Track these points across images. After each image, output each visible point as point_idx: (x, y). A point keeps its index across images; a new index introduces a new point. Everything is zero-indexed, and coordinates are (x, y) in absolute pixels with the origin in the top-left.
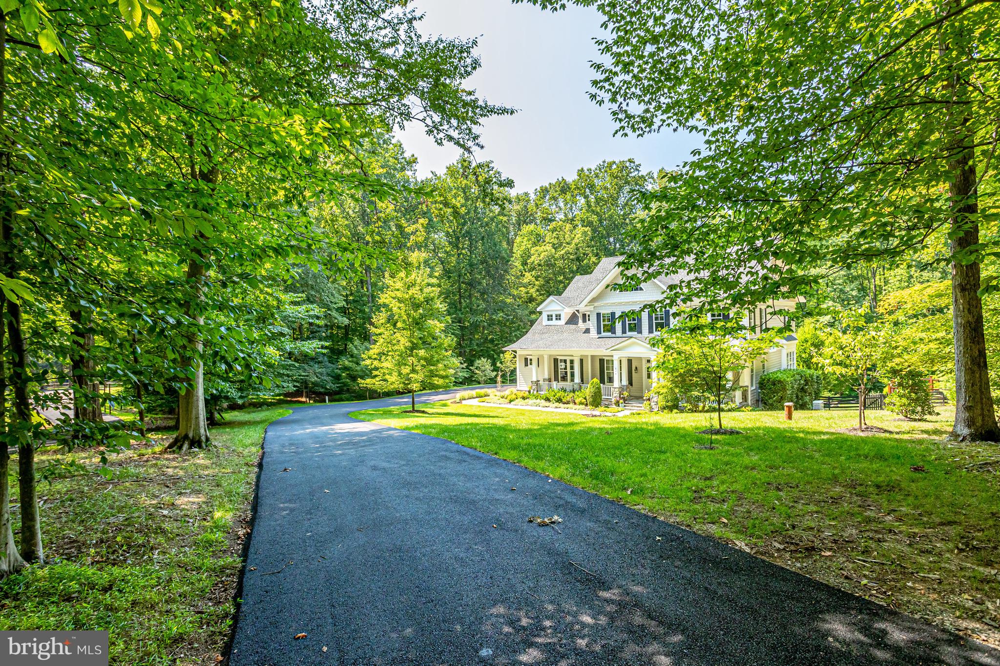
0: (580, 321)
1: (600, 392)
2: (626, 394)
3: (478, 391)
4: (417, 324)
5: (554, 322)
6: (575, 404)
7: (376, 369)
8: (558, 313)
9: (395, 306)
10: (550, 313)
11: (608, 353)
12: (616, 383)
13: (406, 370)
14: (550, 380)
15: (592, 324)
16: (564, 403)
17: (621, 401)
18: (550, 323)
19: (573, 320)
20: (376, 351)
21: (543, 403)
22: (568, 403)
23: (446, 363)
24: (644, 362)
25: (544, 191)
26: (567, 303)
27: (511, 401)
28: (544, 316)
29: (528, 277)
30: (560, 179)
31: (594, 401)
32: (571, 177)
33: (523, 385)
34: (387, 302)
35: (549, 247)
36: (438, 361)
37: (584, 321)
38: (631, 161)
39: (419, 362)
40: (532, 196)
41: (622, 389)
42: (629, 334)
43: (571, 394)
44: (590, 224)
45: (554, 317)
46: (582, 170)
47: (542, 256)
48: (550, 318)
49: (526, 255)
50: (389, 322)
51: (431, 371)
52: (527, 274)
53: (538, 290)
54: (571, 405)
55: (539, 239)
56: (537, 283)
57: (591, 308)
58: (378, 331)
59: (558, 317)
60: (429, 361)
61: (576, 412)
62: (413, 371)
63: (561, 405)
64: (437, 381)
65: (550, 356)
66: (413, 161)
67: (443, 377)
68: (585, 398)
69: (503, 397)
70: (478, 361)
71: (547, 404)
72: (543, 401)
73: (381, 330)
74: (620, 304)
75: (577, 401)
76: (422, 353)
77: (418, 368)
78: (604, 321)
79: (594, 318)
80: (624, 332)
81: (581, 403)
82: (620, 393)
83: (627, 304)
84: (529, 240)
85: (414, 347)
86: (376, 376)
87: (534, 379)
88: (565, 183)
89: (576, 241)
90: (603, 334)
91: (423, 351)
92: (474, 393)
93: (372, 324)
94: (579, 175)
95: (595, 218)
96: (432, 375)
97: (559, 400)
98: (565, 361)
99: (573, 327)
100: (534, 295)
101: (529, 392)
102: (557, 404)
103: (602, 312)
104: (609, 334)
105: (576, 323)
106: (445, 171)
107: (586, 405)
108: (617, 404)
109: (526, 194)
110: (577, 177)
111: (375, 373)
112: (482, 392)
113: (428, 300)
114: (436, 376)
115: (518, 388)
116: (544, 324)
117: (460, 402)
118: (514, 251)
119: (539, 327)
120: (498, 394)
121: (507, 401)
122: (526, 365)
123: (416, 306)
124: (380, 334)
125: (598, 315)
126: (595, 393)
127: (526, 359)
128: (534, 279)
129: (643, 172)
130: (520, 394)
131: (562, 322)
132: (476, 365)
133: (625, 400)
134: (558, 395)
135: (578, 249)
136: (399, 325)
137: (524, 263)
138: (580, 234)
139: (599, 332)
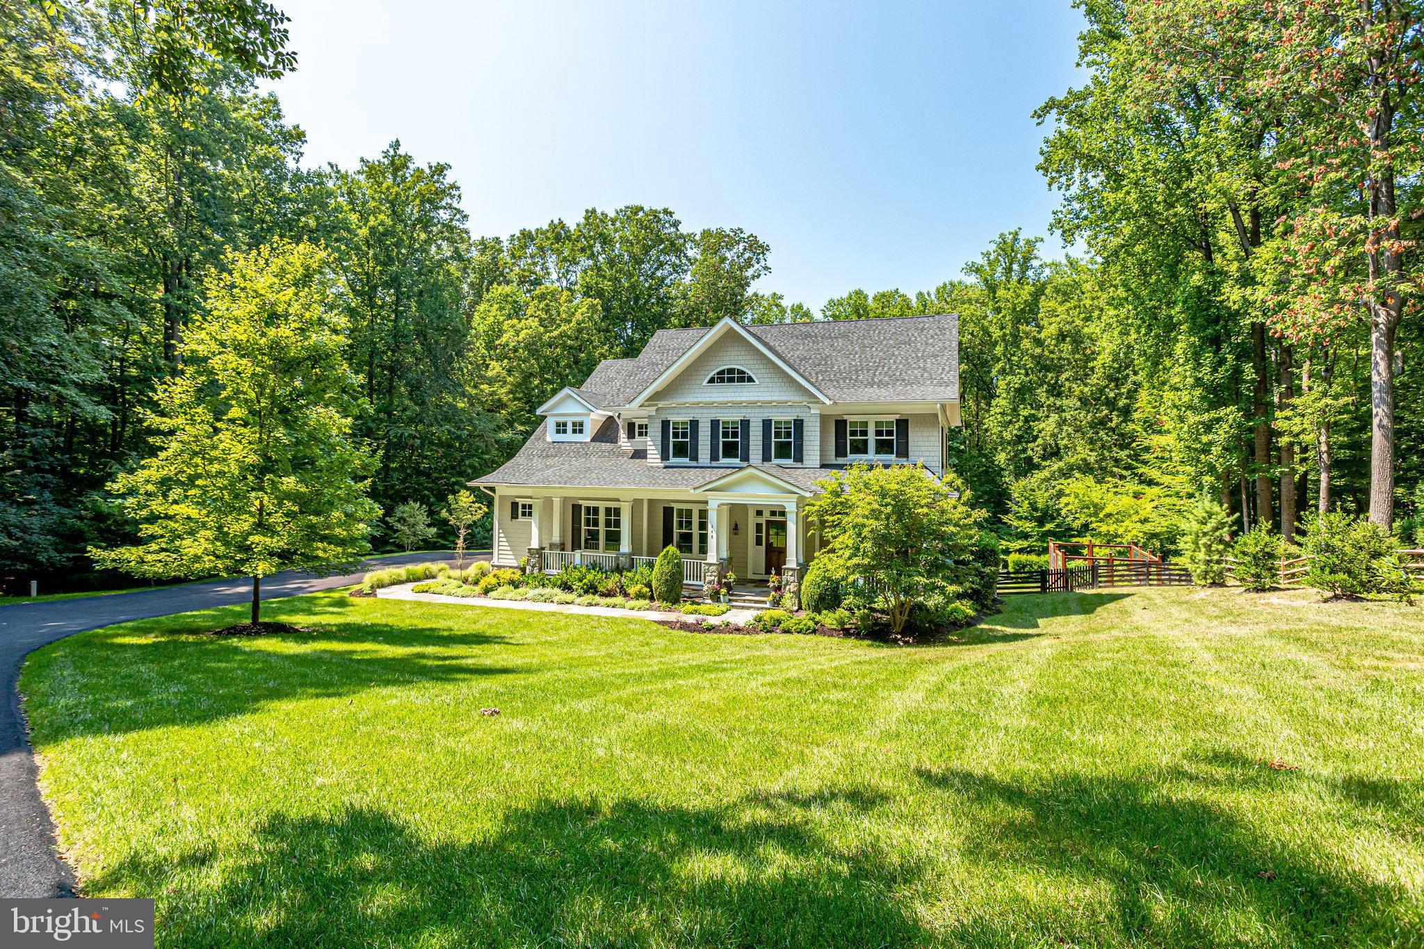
0: (623, 435)
1: (681, 573)
2: (731, 577)
3: (410, 567)
4: (284, 411)
5: (569, 436)
6: (626, 595)
7: (152, 519)
8: (577, 419)
9: (225, 364)
10: (562, 420)
11: (698, 495)
12: (712, 557)
13: (240, 525)
14: (562, 547)
15: (651, 444)
16: (603, 595)
17: (724, 591)
18: (561, 437)
19: (607, 432)
20: (154, 474)
21: (561, 595)
22: (609, 594)
23: (350, 508)
24: (751, 514)
25: (527, 236)
26: (596, 401)
27: (486, 592)
28: (550, 423)
29: (495, 368)
30: (556, 222)
31: (669, 591)
32: (573, 220)
33: (505, 556)
34: (202, 350)
35: (534, 323)
36: (331, 503)
37: (631, 435)
38: (666, 212)
39: (280, 505)
40: (506, 244)
41: (725, 566)
42: (724, 461)
43: (616, 577)
44: (600, 294)
45: (570, 428)
46: (594, 211)
47: (522, 335)
48: (561, 428)
49: (496, 331)
50: (199, 401)
51: (312, 527)
52: (493, 363)
53: (511, 392)
54: (619, 599)
55: (517, 311)
56: (510, 379)
57: (652, 411)
58: (166, 423)
59: (578, 428)
60: (307, 504)
61: (635, 614)
62: (262, 526)
63: (597, 598)
64: (323, 551)
65: (565, 500)
66: (297, 136)
67: (342, 542)
68: (649, 585)
69: (465, 581)
70: (401, 508)
71: (569, 597)
72: (557, 590)
73: (180, 421)
74: (709, 405)
75: (632, 590)
76: (290, 482)
77: (277, 518)
78: (676, 435)
79: (655, 431)
80: (714, 457)
81: (639, 596)
82: (721, 575)
83: (723, 405)
84: (501, 309)
85: (267, 467)
86: (153, 537)
87: (535, 544)
88: (563, 227)
89: (578, 316)
90: (673, 460)
91: (292, 479)
92: (401, 571)
93: (154, 406)
94: (587, 218)
95: (607, 285)
96: (312, 534)
97: (591, 589)
98: (596, 510)
99: (606, 446)
100: (505, 399)
101: (523, 570)
102: (589, 598)
103: (673, 418)
104: (685, 461)
105: (614, 440)
106: (358, 166)
107: (652, 598)
108: (715, 597)
109: (498, 241)
110: (582, 221)
111: (147, 530)
112: (419, 568)
113: (318, 357)
114: (323, 538)
115: (495, 561)
116: (549, 439)
117: (372, 594)
118: (474, 324)
119: (540, 445)
120: (456, 573)
121: (478, 589)
122: (514, 516)
123: (287, 366)
124: (172, 432)
125: (665, 424)
126: (673, 575)
127: (515, 505)
128: (504, 373)
129: (683, 229)
130: (507, 575)
131: (586, 437)
132: (398, 514)
133: (729, 587)
134: (590, 577)
135: (580, 331)
136: (236, 412)
137: (490, 346)
138: (583, 308)
139: (665, 457)
